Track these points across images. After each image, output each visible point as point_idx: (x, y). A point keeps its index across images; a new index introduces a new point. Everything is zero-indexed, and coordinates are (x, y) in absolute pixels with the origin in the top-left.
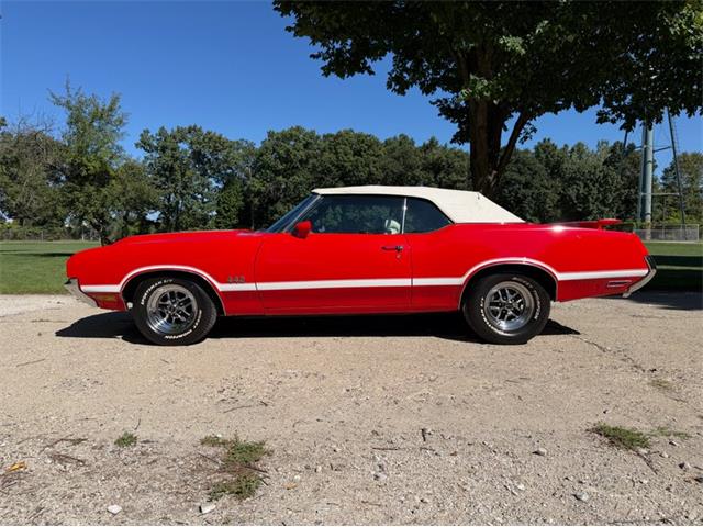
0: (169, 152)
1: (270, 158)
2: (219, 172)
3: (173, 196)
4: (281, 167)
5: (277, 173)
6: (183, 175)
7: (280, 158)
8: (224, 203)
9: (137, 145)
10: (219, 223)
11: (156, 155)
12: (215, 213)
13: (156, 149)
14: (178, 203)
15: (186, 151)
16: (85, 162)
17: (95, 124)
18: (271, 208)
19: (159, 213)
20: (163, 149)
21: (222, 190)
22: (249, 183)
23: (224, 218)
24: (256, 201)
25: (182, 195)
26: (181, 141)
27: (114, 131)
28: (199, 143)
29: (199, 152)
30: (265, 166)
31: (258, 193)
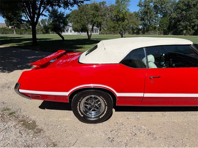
0: (147, 7)
1: (181, 5)
2: (162, 12)
3: (146, 21)
4: (184, 8)
5: (183, 10)
6: (150, 14)
7: (185, 5)
8: (162, 22)
9: (137, 5)
10: (160, 29)
11: (143, 8)
12: (158, 26)
13: (143, 6)
14: (147, 23)
15: (152, 6)
16: (119, 14)
17: (122, 3)
18: (178, 23)
19: (142, 26)
20: (145, 6)
21: (162, 18)
22: (172, 15)
23: (161, 27)
24: (173, 21)
25: (149, 20)
26: (151, 2)
27: (127, 4)
28: (157, 3)
29: (156, 6)
30: (179, 8)
31: (174, 18)
